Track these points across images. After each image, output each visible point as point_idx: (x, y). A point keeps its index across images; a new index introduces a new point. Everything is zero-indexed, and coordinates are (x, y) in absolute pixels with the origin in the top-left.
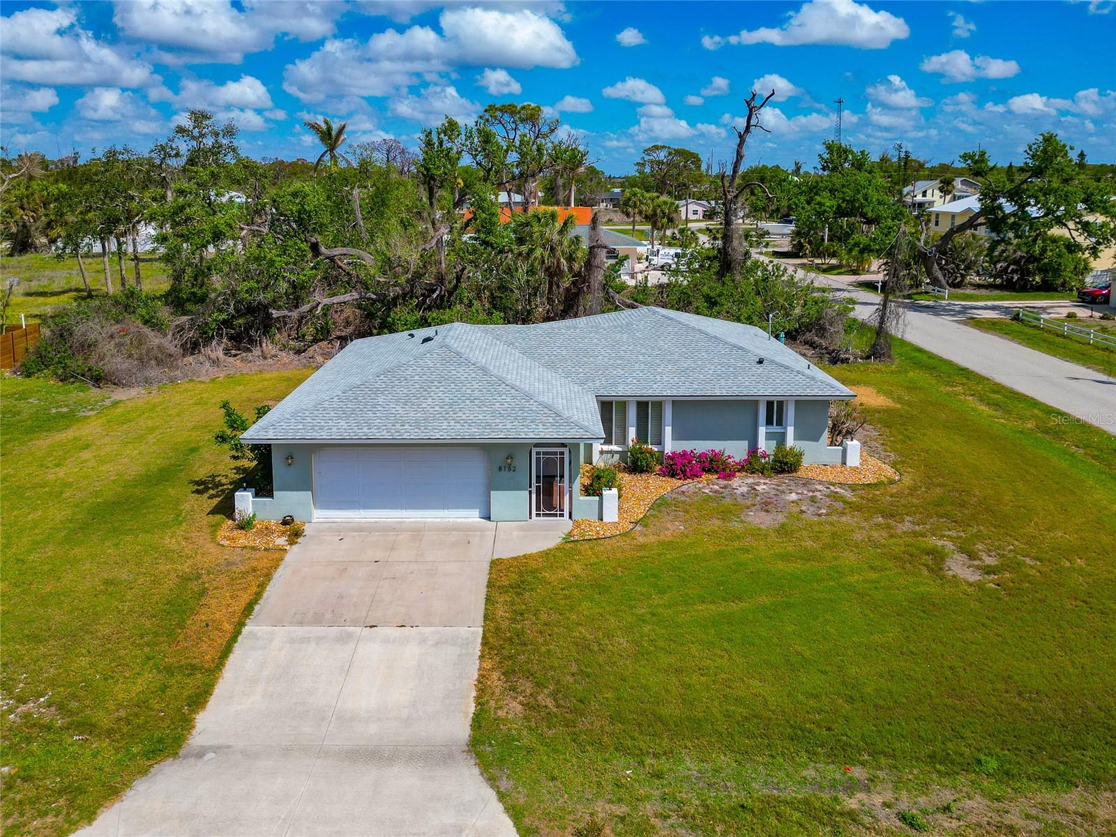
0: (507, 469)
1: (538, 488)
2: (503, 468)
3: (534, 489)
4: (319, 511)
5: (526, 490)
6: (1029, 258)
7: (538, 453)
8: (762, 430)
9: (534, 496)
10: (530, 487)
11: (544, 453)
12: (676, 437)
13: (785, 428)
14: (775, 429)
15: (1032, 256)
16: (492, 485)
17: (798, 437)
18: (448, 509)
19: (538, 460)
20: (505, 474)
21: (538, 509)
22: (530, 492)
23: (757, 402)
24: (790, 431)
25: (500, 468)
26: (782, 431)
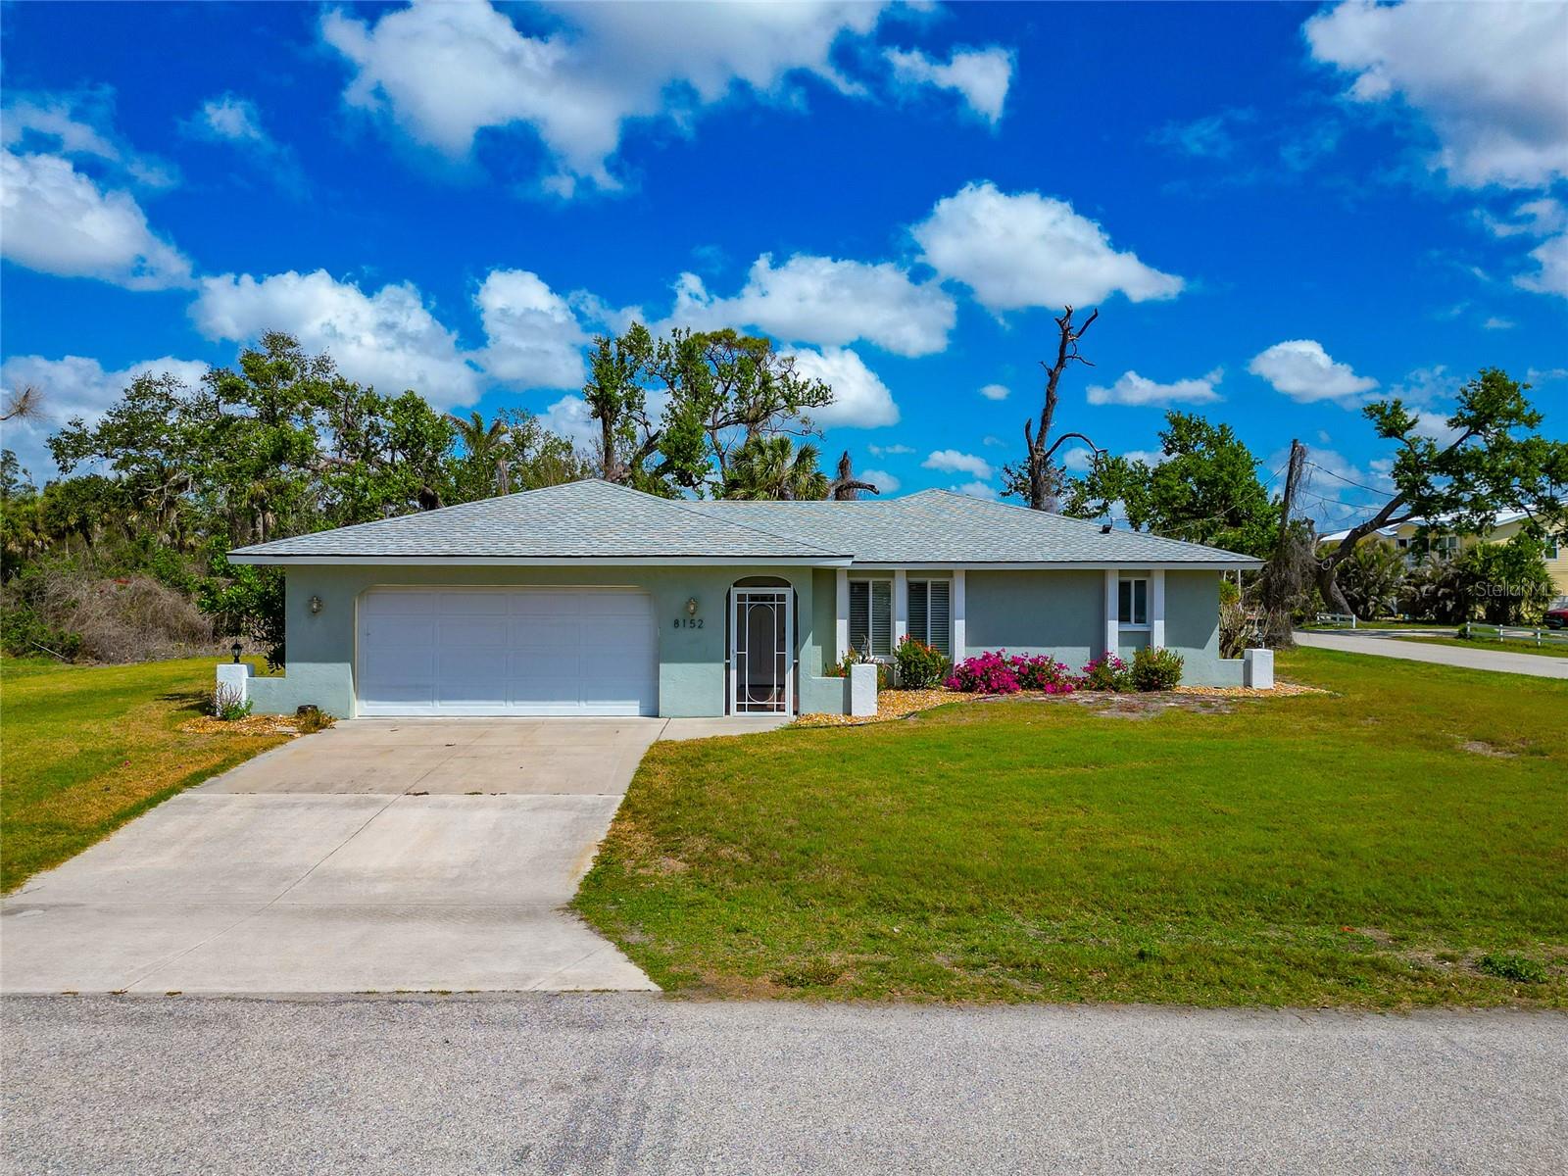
0: (688, 624)
1: (740, 659)
2: (681, 623)
3: (733, 661)
4: (364, 703)
5: (722, 661)
6: (1468, 576)
7: (741, 597)
8: (1113, 627)
9: (734, 673)
10: (728, 657)
11: (753, 598)
12: (971, 641)
13: (1151, 626)
14: (1132, 627)
15: (1470, 573)
16: (664, 654)
17: (1172, 639)
18: (586, 700)
19: (741, 609)
20: (686, 634)
21: (741, 695)
22: (728, 667)
23: (1103, 573)
24: (1159, 627)
25: (676, 623)
26: (1145, 629)
